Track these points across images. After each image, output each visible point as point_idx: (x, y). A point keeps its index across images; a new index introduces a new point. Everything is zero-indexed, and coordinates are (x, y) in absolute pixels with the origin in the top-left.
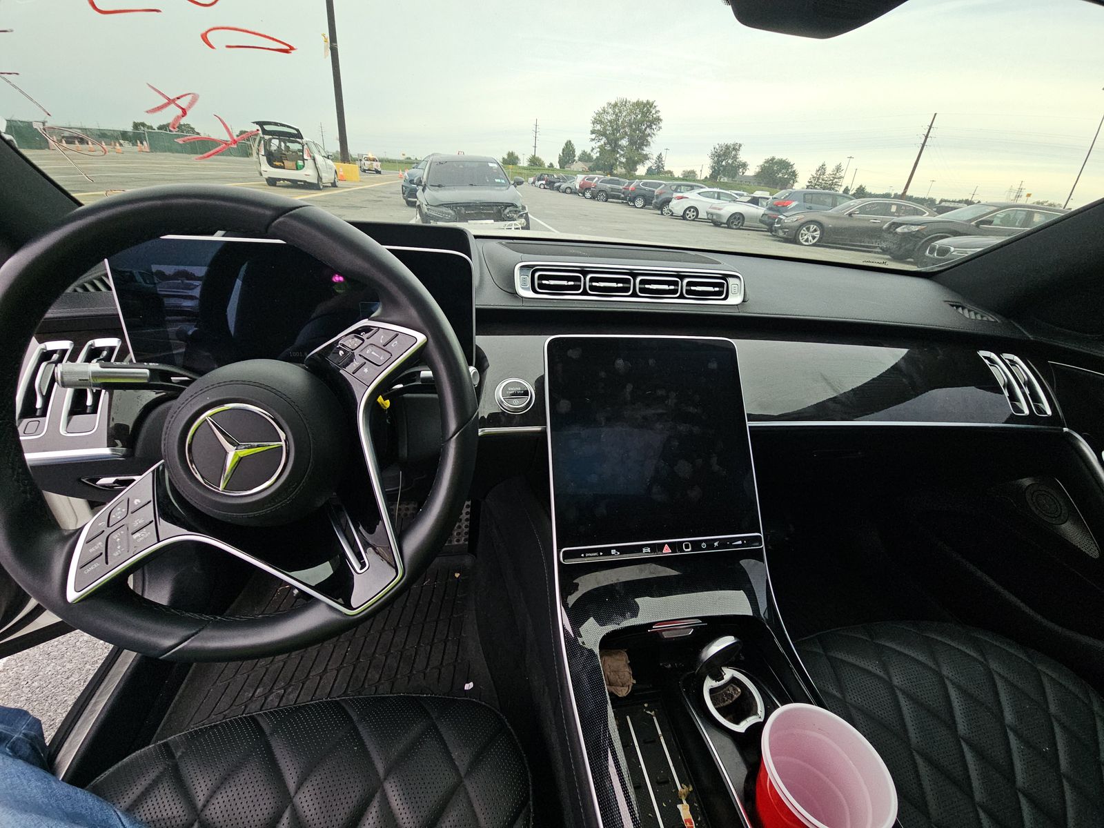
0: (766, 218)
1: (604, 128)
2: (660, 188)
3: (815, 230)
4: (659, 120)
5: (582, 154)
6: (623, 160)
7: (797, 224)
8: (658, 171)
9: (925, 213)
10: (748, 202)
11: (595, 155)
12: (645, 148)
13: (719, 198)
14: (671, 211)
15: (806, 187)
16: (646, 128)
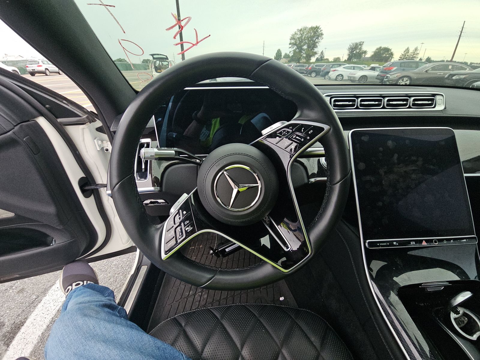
0: (379, 77)
1: (296, 42)
2: (323, 67)
3: (407, 81)
4: (322, 34)
5: (285, 54)
6: (304, 55)
7: (396, 78)
8: (321, 59)
9: (467, 69)
10: (370, 69)
11: (291, 55)
12: (315, 49)
13: (354, 69)
14: (329, 77)
15: (398, 60)
16: (315, 40)
